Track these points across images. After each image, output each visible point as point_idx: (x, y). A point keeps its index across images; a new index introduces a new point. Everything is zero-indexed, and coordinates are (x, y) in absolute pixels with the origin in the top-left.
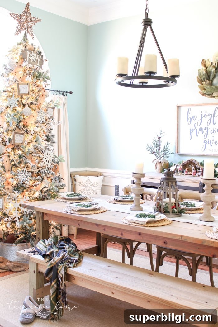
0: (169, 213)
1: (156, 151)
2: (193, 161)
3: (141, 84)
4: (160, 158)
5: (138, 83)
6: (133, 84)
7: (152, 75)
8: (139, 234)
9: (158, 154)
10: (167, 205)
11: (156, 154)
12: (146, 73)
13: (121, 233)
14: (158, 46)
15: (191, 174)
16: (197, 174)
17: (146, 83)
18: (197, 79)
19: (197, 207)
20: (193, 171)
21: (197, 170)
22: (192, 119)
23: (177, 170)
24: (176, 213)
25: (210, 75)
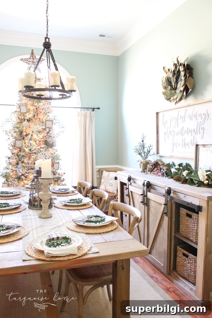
2: (158, 161)
4: (145, 158)
16: (159, 174)
18: (163, 86)
22: (166, 123)
25: (171, 81)
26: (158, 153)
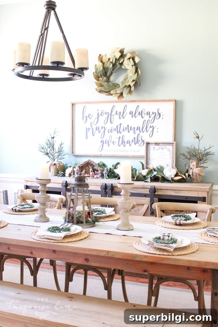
0: (83, 223)
1: (50, 152)
2: (91, 162)
3: (42, 77)
4: (54, 159)
5: (38, 76)
6: (33, 76)
7: (60, 65)
8: (54, 252)
9: (52, 156)
10: (80, 214)
11: (50, 155)
12: (53, 63)
13: (30, 251)
14: (63, 33)
15: (89, 176)
16: (95, 176)
17: (47, 75)
18: (94, 75)
19: (108, 215)
20: (91, 173)
21: (96, 172)
22: (88, 118)
23: (74, 172)
24: (91, 222)
25: (107, 72)
26: (73, 153)
